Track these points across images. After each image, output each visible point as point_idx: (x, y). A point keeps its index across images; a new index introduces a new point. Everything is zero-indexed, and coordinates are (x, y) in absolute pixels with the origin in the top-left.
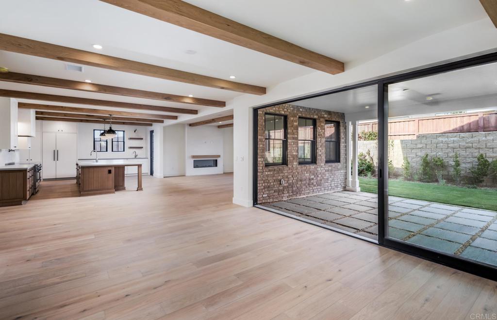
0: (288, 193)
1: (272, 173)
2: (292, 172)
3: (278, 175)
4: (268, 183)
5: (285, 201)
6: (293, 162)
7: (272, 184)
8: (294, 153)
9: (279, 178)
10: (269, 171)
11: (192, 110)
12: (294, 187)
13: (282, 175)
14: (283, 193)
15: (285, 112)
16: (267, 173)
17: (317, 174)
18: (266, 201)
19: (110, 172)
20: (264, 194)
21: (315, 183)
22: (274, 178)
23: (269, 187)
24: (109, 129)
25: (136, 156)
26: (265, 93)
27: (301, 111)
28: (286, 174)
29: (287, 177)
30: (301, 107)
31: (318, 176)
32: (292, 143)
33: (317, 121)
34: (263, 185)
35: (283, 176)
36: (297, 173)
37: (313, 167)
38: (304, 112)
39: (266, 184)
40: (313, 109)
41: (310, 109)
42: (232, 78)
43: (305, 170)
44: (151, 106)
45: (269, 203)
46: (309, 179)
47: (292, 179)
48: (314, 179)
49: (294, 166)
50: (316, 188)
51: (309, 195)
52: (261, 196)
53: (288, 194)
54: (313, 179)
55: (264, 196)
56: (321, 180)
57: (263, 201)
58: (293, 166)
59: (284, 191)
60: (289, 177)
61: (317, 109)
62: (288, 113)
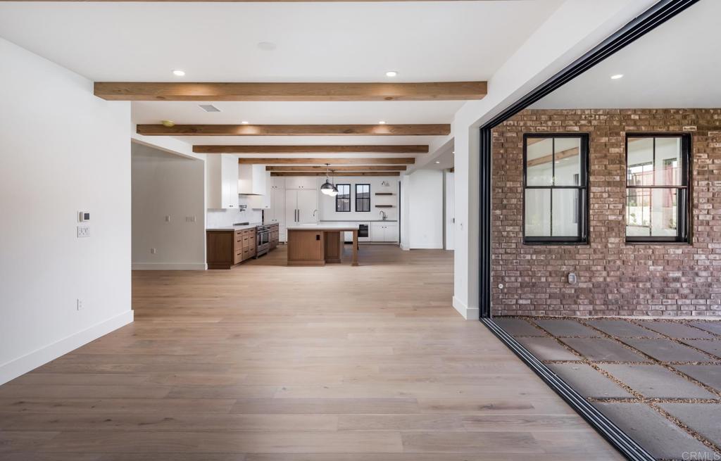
0: (591, 303)
1: (542, 257)
2: (604, 258)
3: (559, 262)
4: (532, 277)
5: (580, 320)
6: (607, 238)
7: (543, 280)
8: (612, 218)
9: (564, 268)
10: (536, 252)
11: (418, 146)
12: (611, 292)
13: (572, 262)
14: (576, 303)
15: (580, 127)
16: (528, 257)
17: (692, 268)
18: (526, 313)
19: (318, 238)
20: (521, 299)
21: (686, 291)
22: (550, 268)
23: (534, 285)
24: (325, 182)
25: (384, 218)
26: (486, 93)
27: (635, 121)
28: (585, 262)
29: (588, 269)
30: (635, 111)
31: (697, 274)
32: (605, 195)
33: (695, 138)
34: (520, 280)
35: (575, 266)
36: (618, 263)
37: (679, 251)
38: (646, 119)
39: (527, 279)
40: (677, 111)
41: (666, 111)
42: (391, 76)
43: (649, 257)
44: (356, 146)
45: (536, 318)
46: (665, 279)
47: (604, 274)
48: (683, 279)
49: (610, 246)
50: (688, 302)
51: (664, 317)
52: (514, 302)
53: (591, 307)
54: (677, 280)
55: (521, 302)
56: (710, 285)
57: (520, 313)
58: (606, 246)
59: (578, 297)
60: (594, 268)
61: (694, 111)
62: (591, 129)
